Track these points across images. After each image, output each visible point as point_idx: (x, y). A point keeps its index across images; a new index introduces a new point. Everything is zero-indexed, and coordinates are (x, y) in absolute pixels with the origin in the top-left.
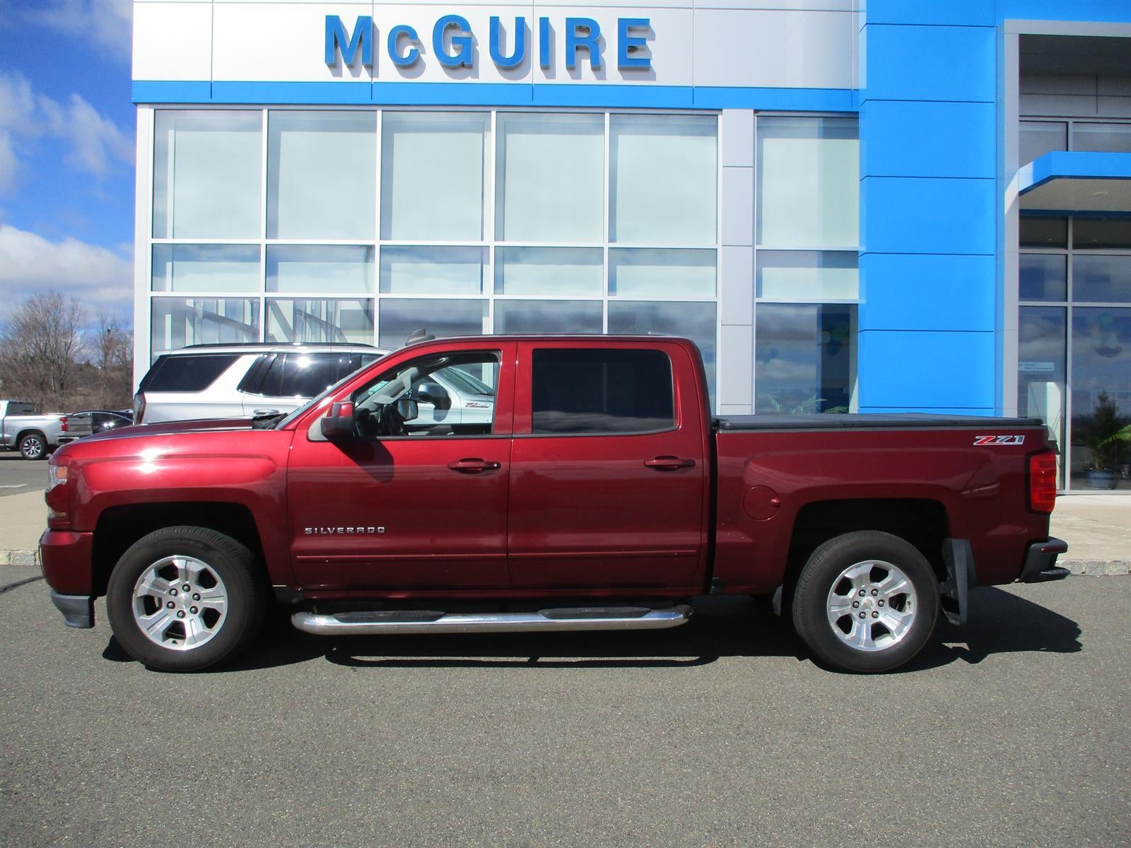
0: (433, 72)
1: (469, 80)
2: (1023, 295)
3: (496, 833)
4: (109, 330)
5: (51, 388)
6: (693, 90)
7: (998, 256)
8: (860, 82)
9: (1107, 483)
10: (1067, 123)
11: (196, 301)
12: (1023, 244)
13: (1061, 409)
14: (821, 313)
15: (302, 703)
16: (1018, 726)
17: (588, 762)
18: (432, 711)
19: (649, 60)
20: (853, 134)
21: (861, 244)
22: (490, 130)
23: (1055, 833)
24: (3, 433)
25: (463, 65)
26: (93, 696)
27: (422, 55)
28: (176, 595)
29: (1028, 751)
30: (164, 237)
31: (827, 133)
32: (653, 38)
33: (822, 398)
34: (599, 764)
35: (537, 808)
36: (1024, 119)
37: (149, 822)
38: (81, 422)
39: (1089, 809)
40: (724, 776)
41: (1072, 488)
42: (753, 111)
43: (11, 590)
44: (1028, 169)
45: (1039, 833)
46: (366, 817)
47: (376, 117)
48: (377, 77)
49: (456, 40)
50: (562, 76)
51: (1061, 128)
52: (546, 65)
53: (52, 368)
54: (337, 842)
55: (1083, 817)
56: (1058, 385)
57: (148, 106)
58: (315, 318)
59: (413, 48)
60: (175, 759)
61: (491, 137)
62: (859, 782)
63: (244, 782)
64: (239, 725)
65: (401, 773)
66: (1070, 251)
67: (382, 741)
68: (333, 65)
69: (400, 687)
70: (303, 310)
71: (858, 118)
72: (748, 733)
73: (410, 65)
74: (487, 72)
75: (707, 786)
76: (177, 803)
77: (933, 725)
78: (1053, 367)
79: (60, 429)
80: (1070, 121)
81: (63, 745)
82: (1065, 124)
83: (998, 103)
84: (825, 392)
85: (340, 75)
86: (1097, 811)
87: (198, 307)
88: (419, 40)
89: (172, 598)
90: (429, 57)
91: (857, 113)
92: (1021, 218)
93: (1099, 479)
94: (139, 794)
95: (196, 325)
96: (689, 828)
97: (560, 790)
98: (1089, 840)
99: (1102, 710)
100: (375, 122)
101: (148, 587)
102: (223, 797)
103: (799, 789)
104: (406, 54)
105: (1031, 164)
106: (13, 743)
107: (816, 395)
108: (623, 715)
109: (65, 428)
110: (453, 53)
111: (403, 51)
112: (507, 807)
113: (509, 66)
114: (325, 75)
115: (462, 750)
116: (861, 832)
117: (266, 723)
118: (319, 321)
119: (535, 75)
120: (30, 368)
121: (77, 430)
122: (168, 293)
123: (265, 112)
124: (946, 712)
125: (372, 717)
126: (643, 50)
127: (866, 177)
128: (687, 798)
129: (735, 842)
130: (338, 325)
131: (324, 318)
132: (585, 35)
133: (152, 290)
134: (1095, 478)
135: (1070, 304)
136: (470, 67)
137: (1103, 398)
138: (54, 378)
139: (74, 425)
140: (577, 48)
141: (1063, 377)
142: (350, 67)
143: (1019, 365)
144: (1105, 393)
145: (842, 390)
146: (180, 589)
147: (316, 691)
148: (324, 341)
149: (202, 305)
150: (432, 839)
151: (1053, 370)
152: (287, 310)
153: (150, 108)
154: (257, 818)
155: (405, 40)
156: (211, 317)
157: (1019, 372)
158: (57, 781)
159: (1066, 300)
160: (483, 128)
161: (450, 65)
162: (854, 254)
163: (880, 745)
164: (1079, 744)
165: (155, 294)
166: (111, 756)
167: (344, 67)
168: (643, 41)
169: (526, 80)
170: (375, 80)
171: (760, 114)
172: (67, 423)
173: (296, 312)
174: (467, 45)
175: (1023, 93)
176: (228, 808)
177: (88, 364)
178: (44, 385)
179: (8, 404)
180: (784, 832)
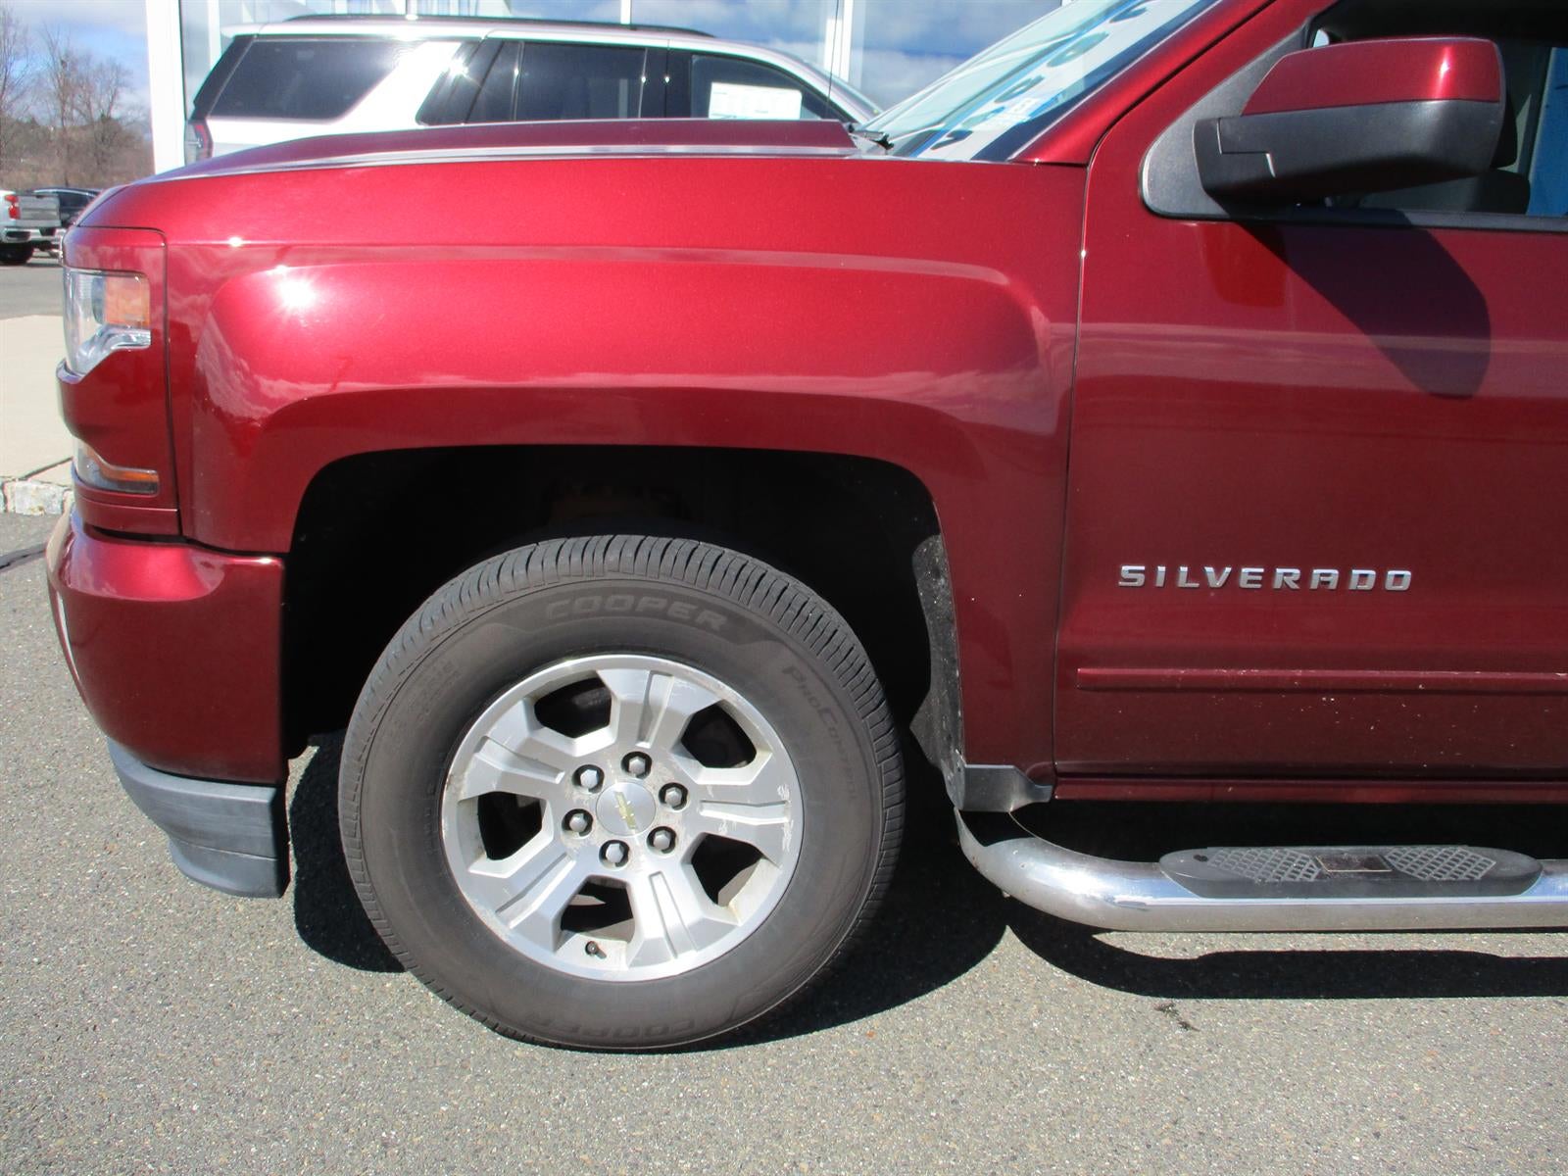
4: (62, 60)
28: (598, 786)
38: (40, 204)
79: (7, 214)
89: (582, 797)
101: (501, 767)
109: (14, 213)
121: (35, 218)
139: (30, 209)
146: (612, 768)
172: (16, 205)
177: (33, 123)
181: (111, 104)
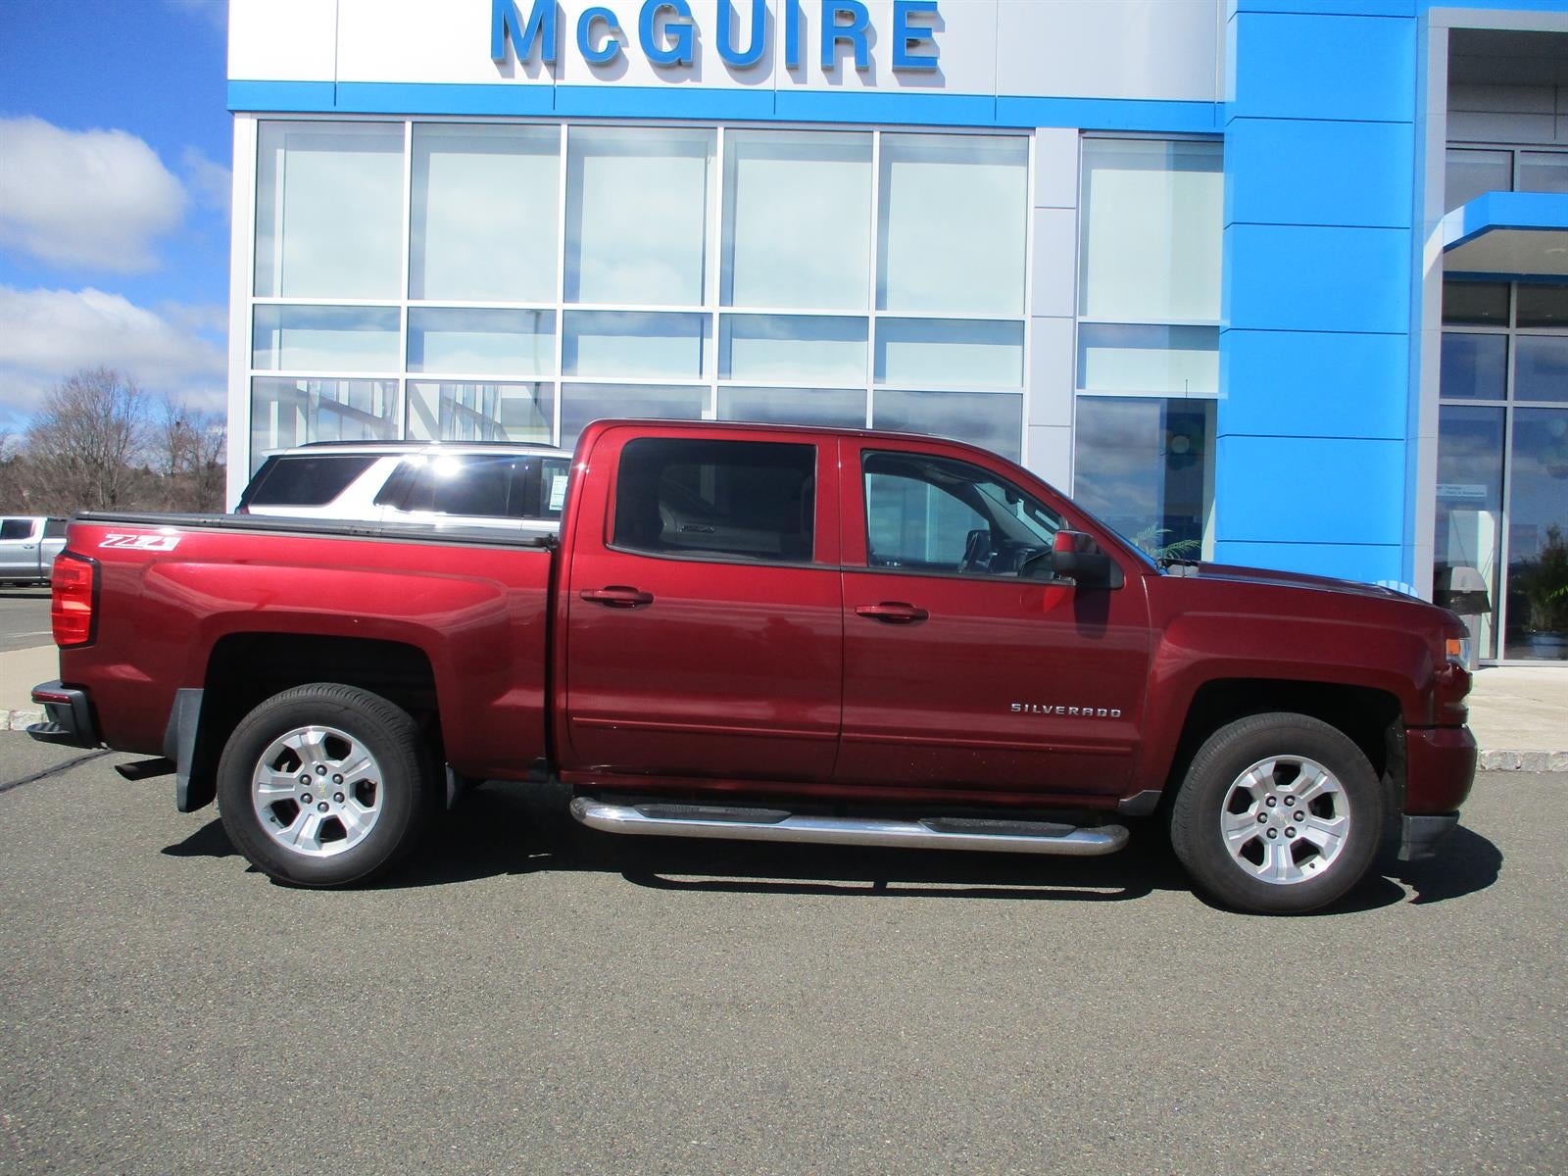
0: (639, 71)
1: (688, 84)
2: (1446, 390)
3: (746, 1069)
4: (178, 423)
5: (97, 501)
6: (995, 100)
7: (1412, 335)
8: (1227, 91)
9: (1555, 650)
10: (1513, 152)
11: (311, 384)
12: (1447, 319)
13: (1494, 548)
14: (1165, 411)
15: (481, 911)
16: (1423, 956)
17: (859, 988)
18: (652, 924)
19: (936, 58)
20: (1215, 164)
21: (1223, 317)
22: (715, 153)
23: (1468, 1086)
24: (40, 561)
25: (680, 63)
26: (208, 897)
27: (623, 49)
29: (1437, 987)
30: (269, 294)
31: (1179, 164)
32: (941, 28)
33: (1165, 528)
34: (875, 992)
35: (797, 1042)
36: (1453, 146)
37: (300, 1048)
39: (1515, 1058)
40: (1038, 1008)
41: (1506, 658)
42: (1077, 130)
43: (82, 764)
44: (1458, 214)
45: (1447, 1084)
46: (578, 1048)
47: (559, 134)
48: (563, 78)
49: (669, 29)
50: (816, 79)
51: (1502, 160)
52: (794, 63)
53: (99, 475)
54: (543, 1077)
55: (1506, 1068)
56: (1492, 515)
57: (249, 115)
58: (467, 409)
59: (611, 38)
60: (325, 976)
61: (717, 163)
62: (1214, 1020)
63: (416, 1003)
64: (402, 935)
65: (618, 998)
66: (1513, 330)
67: (590, 960)
68: (501, 60)
69: (607, 894)
70: (452, 398)
71: (1223, 142)
72: (1068, 958)
73: (607, 61)
74: (714, 73)
75: (1015, 1020)
76: (334, 1027)
77: (1311, 953)
78: (1485, 492)
80: (1517, 149)
81: (178, 956)
82: (1510, 154)
83: (1417, 124)
84: (1168, 521)
85: (512, 76)
86: (1523, 1060)
87: (312, 391)
88: (620, 28)
90: (634, 52)
91: (1222, 135)
92: (1445, 283)
93: (1544, 645)
94: (284, 1016)
95: (310, 415)
96: (994, 1068)
97: (825, 1021)
98: (1512, 1095)
99: (1536, 940)
100: (558, 140)
102: (391, 1020)
103: (1136, 1026)
104: (602, 46)
105: (1462, 208)
106: (112, 952)
107: (1157, 523)
108: (902, 933)
110: (666, 47)
111: (598, 44)
112: (759, 1039)
113: (743, 65)
114: (490, 74)
115: (695, 971)
116: (1217, 1078)
117: (437, 934)
118: (472, 413)
119: (779, 78)
120: (70, 474)
122: (274, 372)
123: (408, 126)
124: (1328, 938)
125: (574, 930)
126: (927, 44)
127: (1233, 224)
128: (991, 1034)
129: (1054, 1087)
130: (498, 420)
131: (479, 410)
132: (848, 23)
133: (252, 368)
134: (1540, 644)
135: (1510, 403)
136: (690, 66)
137: (1553, 534)
138: (102, 488)
140: (837, 41)
141: (1499, 503)
142: (525, 64)
143: (1438, 488)
144: (1556, 527)
145: (1191, 518)
147: (498, 897)
148: (479, 438)
149: (319, 388)
150: (664, 1076)
151: (1485, 496)
152: (431, 396)
153: (251, 118)
154: (437, 1047)
155: (601, 28)
156: (331, 406)
157: (1437, 497)
158: (176, 1000)
159: (1506, 399)
160: (705, 151)
161: (662, 63)
162: (1213, 330)
163: (1241, 976)
164: (1504, 980)
165: (255, 373)
166: (242, 970)
167: (517, 63)
168: (928, 32)
169: (767, 85)
170: (559, 82)
171: (1087, 135)
173: (444, 401)
174: (686, 36)
175: (1453, 109)
176: (400, 1033)
177: (147, 471)
178: (89, 498)
179: (47, 523)
180: (1117, 1076)
181: (217, 452)
